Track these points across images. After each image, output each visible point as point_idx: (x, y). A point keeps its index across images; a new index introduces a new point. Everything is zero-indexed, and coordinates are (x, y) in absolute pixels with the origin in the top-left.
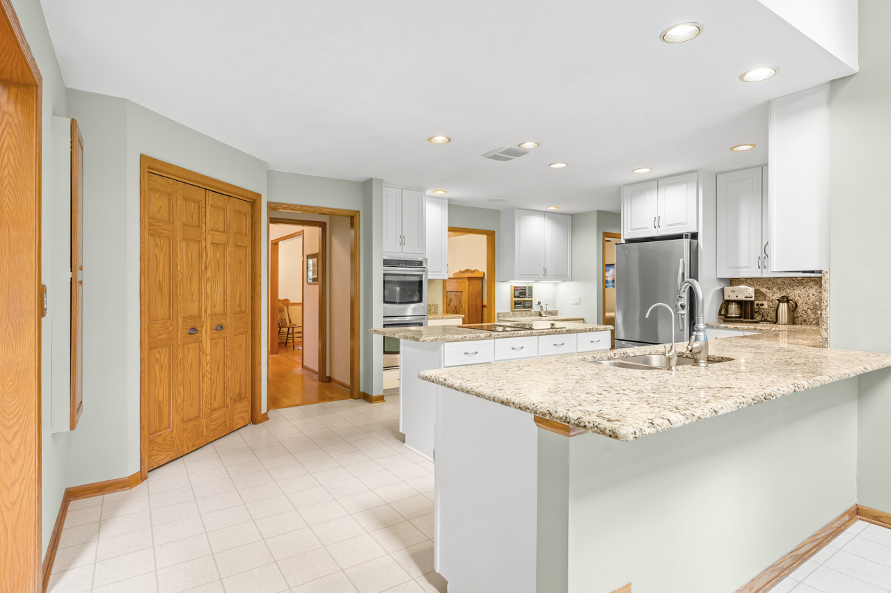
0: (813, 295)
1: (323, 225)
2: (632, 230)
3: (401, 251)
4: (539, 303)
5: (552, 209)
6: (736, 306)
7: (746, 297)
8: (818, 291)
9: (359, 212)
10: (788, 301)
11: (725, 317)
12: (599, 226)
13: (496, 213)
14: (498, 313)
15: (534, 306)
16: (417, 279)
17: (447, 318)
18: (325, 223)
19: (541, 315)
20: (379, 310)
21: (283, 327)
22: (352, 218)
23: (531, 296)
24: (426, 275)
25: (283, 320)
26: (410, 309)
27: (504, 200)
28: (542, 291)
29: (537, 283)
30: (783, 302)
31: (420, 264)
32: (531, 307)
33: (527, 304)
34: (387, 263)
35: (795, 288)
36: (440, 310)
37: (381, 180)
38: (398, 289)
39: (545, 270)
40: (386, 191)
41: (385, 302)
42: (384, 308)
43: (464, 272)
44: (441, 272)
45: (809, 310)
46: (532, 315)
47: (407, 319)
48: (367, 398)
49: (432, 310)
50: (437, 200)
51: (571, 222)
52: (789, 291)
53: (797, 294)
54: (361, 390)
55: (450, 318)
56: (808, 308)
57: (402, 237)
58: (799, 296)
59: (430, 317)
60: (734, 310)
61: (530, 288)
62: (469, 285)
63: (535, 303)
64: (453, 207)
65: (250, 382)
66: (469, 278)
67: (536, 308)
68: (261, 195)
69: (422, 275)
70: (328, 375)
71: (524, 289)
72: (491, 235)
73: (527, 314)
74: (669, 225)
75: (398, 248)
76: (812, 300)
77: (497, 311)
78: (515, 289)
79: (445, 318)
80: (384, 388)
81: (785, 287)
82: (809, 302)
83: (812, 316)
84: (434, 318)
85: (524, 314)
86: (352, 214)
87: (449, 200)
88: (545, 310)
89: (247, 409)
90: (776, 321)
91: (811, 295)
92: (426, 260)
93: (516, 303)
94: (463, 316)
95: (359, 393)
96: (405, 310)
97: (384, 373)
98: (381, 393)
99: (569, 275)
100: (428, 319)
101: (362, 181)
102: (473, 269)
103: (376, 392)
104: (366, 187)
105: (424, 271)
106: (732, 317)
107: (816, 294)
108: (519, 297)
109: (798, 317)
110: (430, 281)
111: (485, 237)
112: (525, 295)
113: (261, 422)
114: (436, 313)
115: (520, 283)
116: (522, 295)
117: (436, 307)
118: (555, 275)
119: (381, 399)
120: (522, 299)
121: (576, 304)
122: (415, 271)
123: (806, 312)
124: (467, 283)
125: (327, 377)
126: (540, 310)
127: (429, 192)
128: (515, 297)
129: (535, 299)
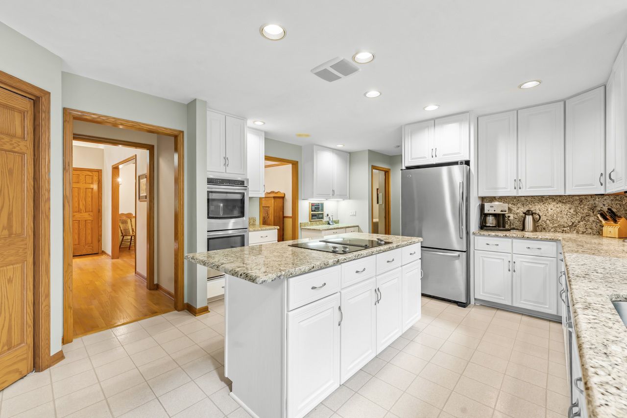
0: (552, 209)
1: (151, 148)
2: (412, 159)
3: (224, 171)
4: (328, 215)
5: (340, 146)
6: (493, 217)
7: (502, 211)
8: (555, 206)
9: (183, 132)
10: (532, 214)
11: (483, 226)
12: (370, 161)
13: (299, 148)
14: (300, 223)
15: (325, 217)
16: (239, 197)
17: (266, 230)
18: (153, 146)
19: (329, 224)
20: (203, 226)
21: (126, 235)
22: (176, 137)
23: (322, 210)
24: (248, 194)
25: (126, 230)
26: (231, 223)
27: (308, 136)
28: (330, 207)
29: (327, 201)
30: (528, 215)
31: (242, 183)
32: (322, 218)
33: (320, 216)
34: (210, 181)
35: (536, 204)
36: (258, 222)
37: (205, 102)
38: (222, 205)
39: (333, 191)
40: (210, 115)
41: (209, 218)
42: (209, 224)
43: (269, 193)
44: (259, 191)
45: (548, 221)
46: (323, 224)
47: (230, 232)
48: (191, 310)
49: (252, 223)
50: (256, 131)
51: (349, 158)
52: (531, 207)
53: (537, 208)
54: (186, 301)
55: (267, 230)
56: (547, 219)
57: (226, 158)
58: (540, 210)
59: (251, 229)
60: (491, 221)
61: (322, 204)
62: (274, 202)
63: (325, 215)
64: (269, 140)
65: (31, 322)
66: (274, 197)
67: (326, 219)
68: (49, 93)
69: (243, 195)
70: (156, 282)
71: (318, 205)
72: (295, 164)
73: (320, 223)
74: (444, 155)
75: (222, 169)
76: (550, 213)
77: (300, 221)
78: (313, 205)
79: (264, 230)
80: (208, 297)
81: (528, 203)
82: (548, 215)
83: (551, 225)
84: (254, 231)
85: (318, 223)
86: (176, 133)
87: (266, 133)
88: (331, 220)
89: (25, 356)
90: (523, 229)
91: (549, 209)
92: (248, 180)
93: (313, 215)
94: (278, 227)
95: (184, 304)
96: (227, 224)
97: (208, 284)
98: (204, 304)
99: (348, 196)
100: (250, 231)
101: (186, 103)
102: (276, 191)
103: (199, 305)
104: (190, 108)
105: (246, 189)
106: (490, 226)
107: (554, 209)
108: (315, 211)
109: (538, 226)
110: (250, 198)
111: (290, 166)
112: (319, 209)
113: (48, 366)
114: (254, 225)
115: (315, 201)
116: (316, 209)
117: (254, 220)
118: (340, 195)
119: (205, 310)
120: (317, 213)
121: (353, 215)
122: (237, 189)
123: (545, 222)
124: (273, 201)
125: (155, 285)
126: (328, 220)
127: (250, 123)
128: (312, 211)
129: (326, 212)
